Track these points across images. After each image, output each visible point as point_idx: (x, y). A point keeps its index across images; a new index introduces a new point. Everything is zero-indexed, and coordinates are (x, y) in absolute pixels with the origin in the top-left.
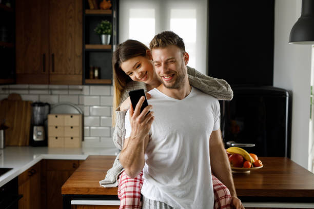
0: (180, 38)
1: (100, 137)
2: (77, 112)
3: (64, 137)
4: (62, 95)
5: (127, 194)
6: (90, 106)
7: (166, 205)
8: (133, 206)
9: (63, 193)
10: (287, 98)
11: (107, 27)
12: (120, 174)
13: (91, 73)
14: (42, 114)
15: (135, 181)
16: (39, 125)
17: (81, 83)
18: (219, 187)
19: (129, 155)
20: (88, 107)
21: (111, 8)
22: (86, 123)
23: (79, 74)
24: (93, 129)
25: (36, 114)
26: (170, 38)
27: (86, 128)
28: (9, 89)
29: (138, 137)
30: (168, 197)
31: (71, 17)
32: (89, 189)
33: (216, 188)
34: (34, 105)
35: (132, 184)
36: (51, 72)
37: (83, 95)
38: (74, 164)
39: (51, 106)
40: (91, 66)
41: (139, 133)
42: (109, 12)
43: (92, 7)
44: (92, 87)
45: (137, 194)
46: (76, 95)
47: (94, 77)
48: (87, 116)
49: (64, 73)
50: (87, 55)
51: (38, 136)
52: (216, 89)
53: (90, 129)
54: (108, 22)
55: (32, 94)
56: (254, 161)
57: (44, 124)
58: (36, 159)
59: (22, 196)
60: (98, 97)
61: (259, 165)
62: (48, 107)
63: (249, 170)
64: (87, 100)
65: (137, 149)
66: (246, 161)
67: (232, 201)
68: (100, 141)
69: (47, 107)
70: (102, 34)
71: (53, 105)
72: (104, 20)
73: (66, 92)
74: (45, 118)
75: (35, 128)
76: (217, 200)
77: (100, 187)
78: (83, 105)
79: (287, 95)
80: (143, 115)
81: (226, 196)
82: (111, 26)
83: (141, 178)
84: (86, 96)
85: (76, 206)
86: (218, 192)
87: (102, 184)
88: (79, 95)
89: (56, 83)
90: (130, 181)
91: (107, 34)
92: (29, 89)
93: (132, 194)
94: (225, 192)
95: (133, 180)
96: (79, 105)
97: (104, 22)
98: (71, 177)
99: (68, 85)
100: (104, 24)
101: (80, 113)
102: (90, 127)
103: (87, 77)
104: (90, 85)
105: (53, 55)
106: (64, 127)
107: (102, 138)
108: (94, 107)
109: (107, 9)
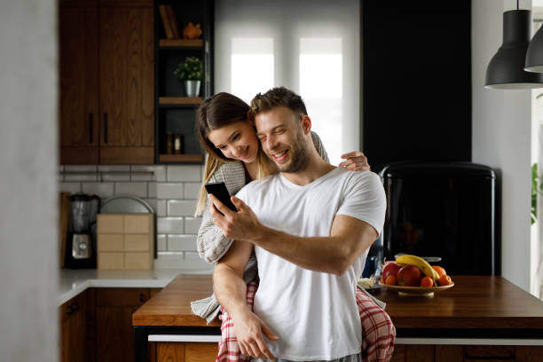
0: (293, 96)
1: (184, 252)
2: (145, 210)
3: (124, 252)
4: (119, 182)
6: (167, 200)
9: (135, 323)
10: (493, 180)
11: (195, 68)
13: (169, 144)
14: (86, 215)
16: (83, 232)
17: (152, 161)
20: (164, 201)
21: (201, 37)
22: (159, 228)
23: (149, 146)
24: (171, 239)
25: (77, 215)
27: (161, 237)
31: (135, 53)
32: (174, 317)
34: (73, 198)
36: (102, 144)
37: (155, 181)
38: (142, 295)
39: (102, 201)
40: (169, 133)
42: (198, 43)
43: (170, 35)
44: (170, 168)
46: (143, 181)
47: (174, 151)
48: (161, 217)
49: (123, 144)
50: (162, 114)
51: (80, 251)
53: (167, 238)
54: (197, 60)
55: (70, 181)
56: (439, 277)
57: (90, 231)
58: (78, 288)
60: (181, 185)
61: (447, 284)
62: (97, 203)
63: (431, 291)
64: (162, 190)
66: (425, 276)
68: (184, 257)
69: (95, 202)
70: (186, 79)
71: (105, 198)
72: (190, 57)
73: (126, 178)
74: (91, 220)
75: (75, 237)
78: (155, 198)
79: (493, 175)
82: (201, 66)
84: (160, 182)
85: (156, 343)
88: (148, 182)
91: (194, 79)
92: (63, 173)
96: (149, 198)
97: (191, 60)
99: (130, 165)
100: (189, 63)
101: (150, 212)
102: (167, 235)
103: (163, 151)
104: (167, 164)
105: (106, 115)
106: (124, 234)
107: (186, 254)
108: (172, 202)
109: (195, 38)
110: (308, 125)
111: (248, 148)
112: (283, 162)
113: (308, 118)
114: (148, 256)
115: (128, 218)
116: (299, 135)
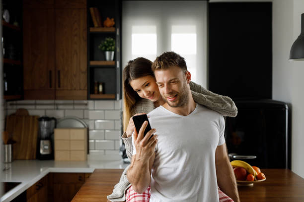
0: (181, 58)
1: (105, 150)
2: (82, 126)
3: (70, 151)
4: (67, 109)
6: (95, 120)
10: (287, 110)
11: (111, 44)
12: (127, 189)
13: (96, 88)
14: (48, 128)
15: (144, 196)
16: (46, 139)
17: (86, 98)
18: (225, 199)
19: (135, 175)
20: (93, 121)
21: (114, 26)
22: (91, 136)
23: (84, 90)
24: (98, 142)
25: (43, 128)
26: (171, 59)
27: (91, 141)
28: (17, 104)
29: (142, 159)
31: (76, 35)
33: (222, 201)
34: (41, 119)
35: (141, 198)
36: (57, 88)
37: (88, 109)
38: (80, 177)
39: (57, 120)
40: (96, 82)
41: (143, 155)
42: (112, 30)
43: (96, 25)
44: (97, 102)
46: (81, 109)
47: (98, 92)
48: (92, 130)
49: (69, 89)
50: (91, 71)
51: (45, 150)
52: (221, 106)
53: (95, 142)
54: (112, 39)
55: (39, 109)
56: (257, 174)
57: (50, 138)
58: (43, 172)
60: (103, 111)
61: (262, 178)
62: (54, 122)
63: (252, 183)
64: (91, 114)
65: (141, 169)
66: (249, 174)
68: (105, 154)
69: (53, 122)
70: (106, 50)
71: (59, 119)
72: (108, 37)
73: (71, 107)
74: (51, 132)
75: (42, 142)
78: (88, 119)
79: (287, 107)
80: (146, 139)
82: (114, 43)
83: (149, 192)
84: (91, 110)
87: (110, 198)
88: (84, 110)
89: (62, 98)
90: (139, 196)
91: (110, 50)
92: (35, 104)
96: (84, 119)
97: (108, 39)
99: (74, 100)
100: (107, 41)
101: (85, 127)
102: (95, 140)
103: (92, 92)
104: (94, 99)
105: (59, 72)
106: (70, 140)
107: (106, 151)
108: (99, 121)
109: (111, 27)
110: (189, 77)
111: (154, 92)
112: (173, 101)
113: (189, 73)
114: (84, 153)
115: (72, 131)
116: (185, 85)
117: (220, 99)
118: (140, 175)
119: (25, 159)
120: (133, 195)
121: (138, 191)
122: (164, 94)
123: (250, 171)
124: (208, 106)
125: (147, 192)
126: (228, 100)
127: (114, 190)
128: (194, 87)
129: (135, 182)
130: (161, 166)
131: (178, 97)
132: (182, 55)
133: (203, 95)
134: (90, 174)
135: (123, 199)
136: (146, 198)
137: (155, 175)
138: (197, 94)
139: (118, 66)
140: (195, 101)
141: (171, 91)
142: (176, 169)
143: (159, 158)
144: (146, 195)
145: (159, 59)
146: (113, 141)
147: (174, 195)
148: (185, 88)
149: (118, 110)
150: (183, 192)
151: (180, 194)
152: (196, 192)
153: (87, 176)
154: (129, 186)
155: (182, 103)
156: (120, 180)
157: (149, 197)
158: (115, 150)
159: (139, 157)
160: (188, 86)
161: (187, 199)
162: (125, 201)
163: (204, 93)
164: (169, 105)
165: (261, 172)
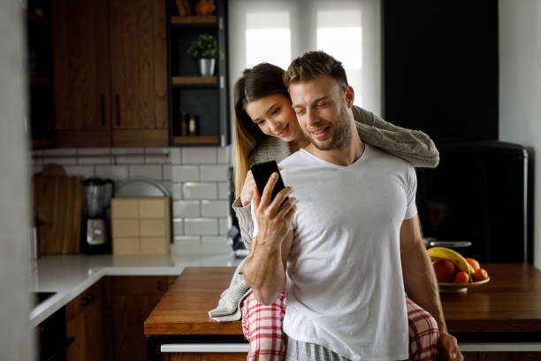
0: (335, 62)
1: (201, 236)
2: (160, 194)
3: (140, 237)
4: (133, 164)
5: (262, 331)
6: (183, 183)
7: (326, 350)
8: (272, 352)
9: (147, 333)
10: (526, 161)
11: (209, 46)
12: (244, 299)
13: (184, 125)
14: (100, 198)
15: (274, 309)
16: (97, 217)
17: (166, 143)
18: (418, 314)
19: (258, 271)
20: (180, 185)
21: (214, 13)
22: (176, 212)
23: (163, 128)
24: (188, 223)
25: (92, 199)
26: (317, 63)
27: (177, 220)
28: (44, 157)
29: (269, 241)
30: (329, 335)
31: (146, 31)
32: (191, 325)
33: (412, 317)
34: (86, 182)
35: (269, 313)
36: (115, 127)
37: (170, 164)
38: (159, 283)
39: (116, 184)
40: (184, 114)
42: (211, 20)
43: (182, 12)
44: (185, 151)
45: (279, 332)
46: (158, 164)
47: (188, 133)
48: (177, 200)
49: (136, 126)
50: (175, 94)
51: (95, 237)
52: (409, 148)
53: (183, 222)
54: (211, 37)
55: (83, 165)
56: (473, 271)
57: (104, 216)
58: (93, 275)
59: (72, 340)
60: (195, 168)
61: (483, 278)
62: (111, 187)
63: (465, 287)
64: (177, 172)
65: (269, 260)
66: (460, 270)
67: (440, 339)
68: (201, 242)
69: (109, 186)
70: (200, 57)
71: (118, 182)
72: (203, 34)
73: (141, 160)
74: (106, 205)
75: (90, 222)
76: (415, 337)
77: (210, 321)
78: (170, 181)
79: (526, 154)
81: (431, 331)
82: (215, 43)
83: (282, 304)
84: (175, 165)
85: (170, 354)
86: (416, 324)
87: (213, 315)
88: (163, 164)
89: (124, 144)
90: (265, 309)
91: (208, 57)
92: (77, 156)
93: (270, 332)
94: (429, 324)
95: (270, 307)
96: (165, 181)
97: (204, 37)
98: (158, 304)
99: (145, 147)
100: (203, 41)
101: (165, 195)
102: (183, 218)
103: (177, 133)
104: (181, 146)
105: (118, 97)
106: (139, 219)
107: (204, 238)
108: (189, 184)
109: (208, 14)
110: (350, 97)
111: (288, 125)
112: (323, 139)
113: (351, 89)
114: (164, 241)
115: (143, 202)
116: (343, 109)
117: (408, 136)
118: (266, 271)
119: (61, 254)
120: (253, 307)
121: (264, 301)
122: (306, 126)
123: (460, 266)
124: (387, 148)
125: (278, 302)
126: (423, 138)
127: (221, 302)
128: (360, 115)
129: (258, 282)
130: (304, 255)
131: (331, 131)
132: (337, 58)
133: (378, 130)
134: (175, 277)
135: (237, 317)
136: (278, 313)
137: (294, 272)
138: (365, 126)
139: (222, 85)
140: (362, 141)
141: (318, 120)
142: (330, 261)
143: (299, 241)
144: (277, 308)
145: (297, 63)
146: (216, 220)
147: (328, 307)
148: (343, 113)
149: (225, 164)
150: (343, 300)
151: (339, 306)
152: (367, 301)
153: (170, 282)
154: (247, 293)
155: (338, 142)
156: (231, 285)
157: (283, 312)
158: (219, 235)
159: (265, 238)
160: (350, 111)
161: (351, 314)
162: (241, 319)
163: (378, 125)
164: (316, 146)
165: (481, 267)
